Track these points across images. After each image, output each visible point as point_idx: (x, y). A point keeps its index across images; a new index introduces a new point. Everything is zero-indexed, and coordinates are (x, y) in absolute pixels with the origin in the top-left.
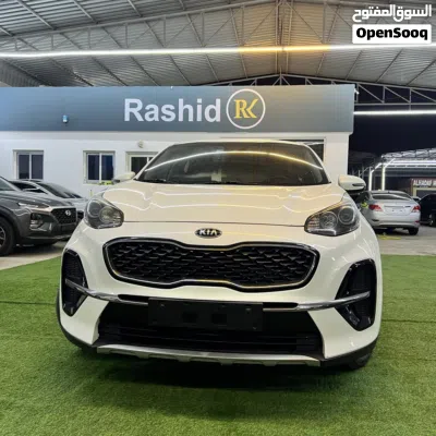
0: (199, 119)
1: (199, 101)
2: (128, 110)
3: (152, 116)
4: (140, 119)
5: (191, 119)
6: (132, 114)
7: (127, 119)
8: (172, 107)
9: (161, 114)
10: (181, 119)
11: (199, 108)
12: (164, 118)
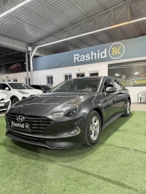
0: (99, 58)
1: (99, 51)
2: (75, 58)
3: (82, 59)
4: (79, 61)
5: (96, 58)
6: (76, 60)
7: (75, 61)
8: (89, 55)
9: (85, 58)
10: (92, 59)
11: (99, 53)
12: (86, 59)
